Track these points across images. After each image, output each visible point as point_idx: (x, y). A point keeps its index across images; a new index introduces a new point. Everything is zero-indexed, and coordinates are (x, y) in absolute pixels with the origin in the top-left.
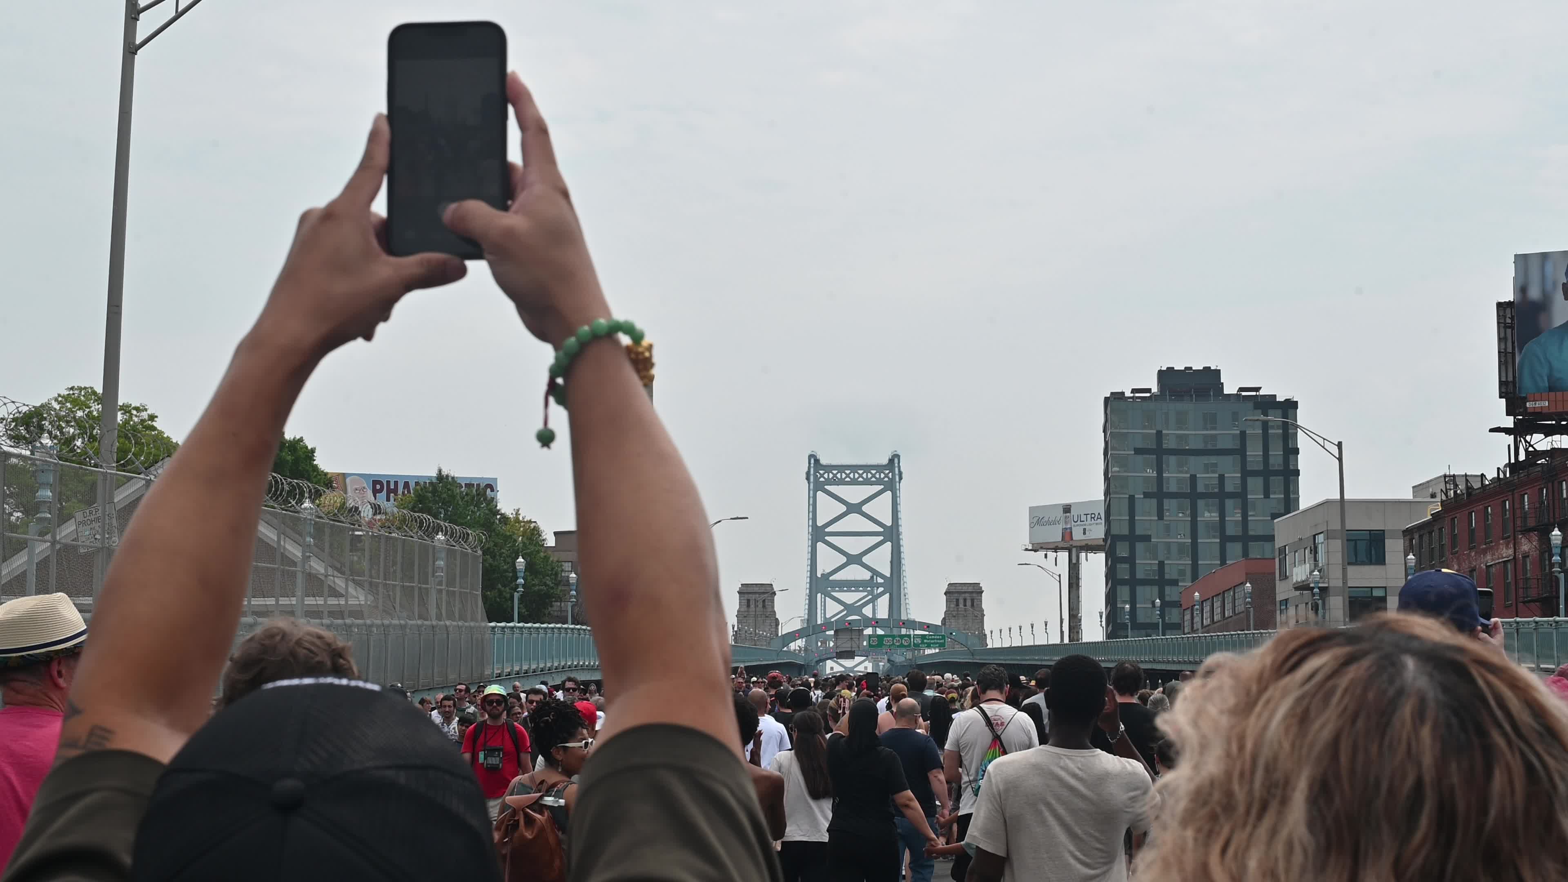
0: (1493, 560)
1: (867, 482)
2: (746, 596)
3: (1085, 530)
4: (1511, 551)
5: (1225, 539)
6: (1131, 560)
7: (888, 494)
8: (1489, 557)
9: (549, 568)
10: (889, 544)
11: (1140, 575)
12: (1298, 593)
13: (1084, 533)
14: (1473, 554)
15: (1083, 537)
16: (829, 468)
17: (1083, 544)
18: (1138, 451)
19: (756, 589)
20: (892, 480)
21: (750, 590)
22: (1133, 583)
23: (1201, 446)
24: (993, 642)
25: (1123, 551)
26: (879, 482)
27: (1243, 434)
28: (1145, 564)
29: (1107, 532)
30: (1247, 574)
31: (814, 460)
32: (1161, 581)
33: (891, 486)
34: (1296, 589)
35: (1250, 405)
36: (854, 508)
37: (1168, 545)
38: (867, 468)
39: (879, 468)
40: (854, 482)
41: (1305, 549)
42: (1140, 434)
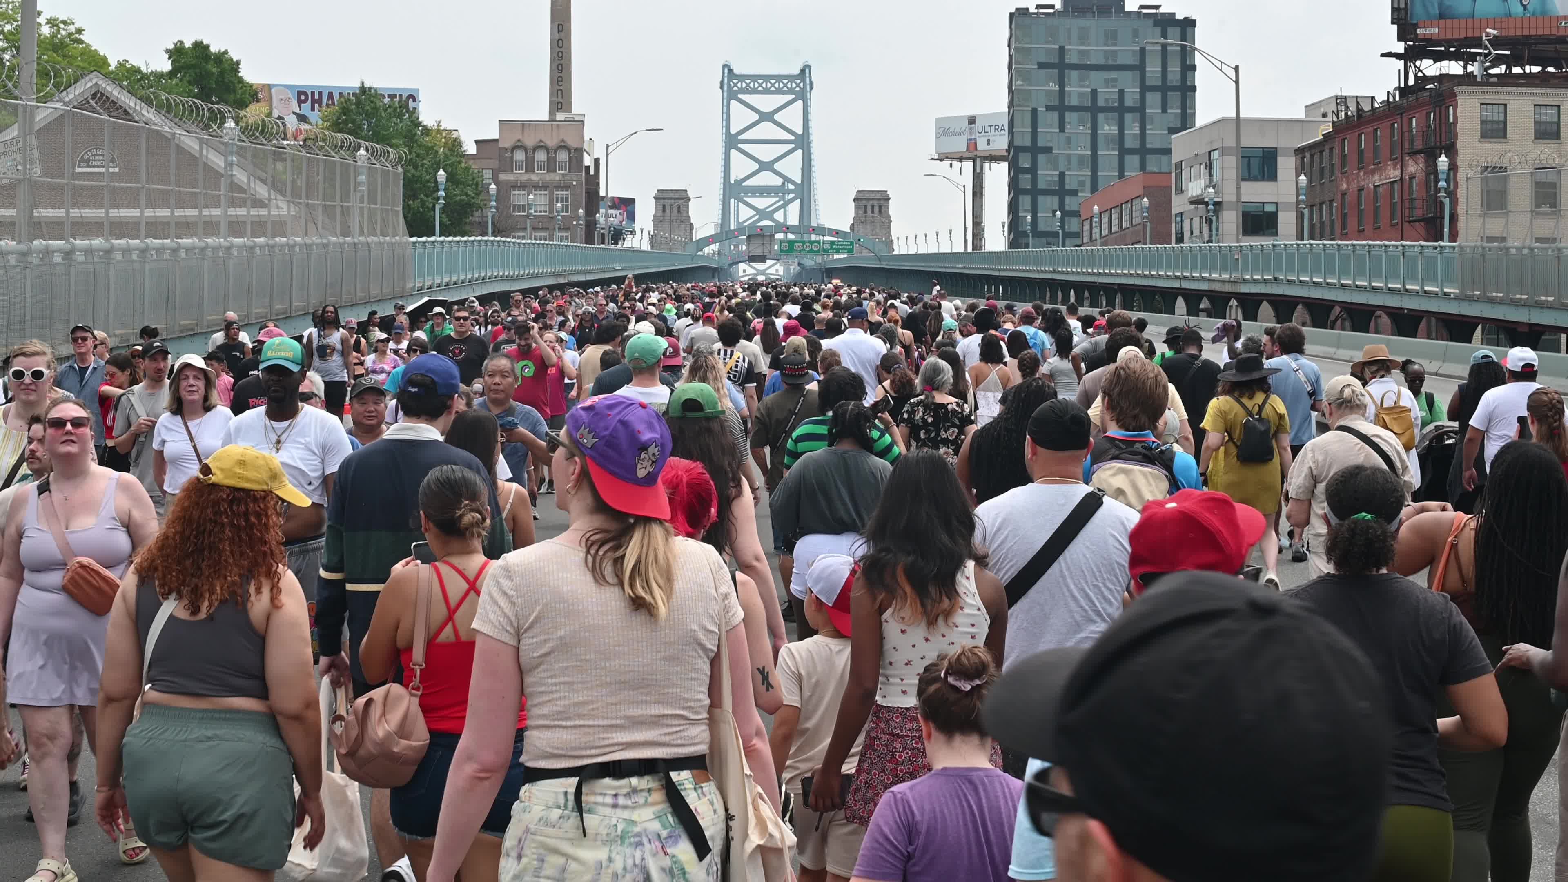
0: (1380, 180)
1: (779, 92)
2: (662, 201)
3: (989, 140)
4: (1398, 172)
5: (1124, 152)
6: (1033, 170)
7: (800, 103)
8: (1377, 177)
9: (470, 178)
10: (800, 152)
11: (1041, 185)
12: (1193, 207)
13: (988, 144)
14: (1362, 174)
15: (986, 148)
16: (742, 78)
17: (987, 154)
18: (1041, 66)
19: (671, 195)
20: (803, 90)
21: (665, 195)
22: (1035, 193)
23: (1102, 61)
24: (900, 249)
25: (1025, 162)
26: (790, 91)
27: (1143, 51)
28: (1046, 175)
29: (1011, 144)
30: (1144, 187)
31: (728, 70)
32: (1061, 191)
33: (802, 96)
34: (1192, 203)
35: (1150, 22)
36: (766, 117)
37: (1069, 156)
38: (779, 78)
39: (791, 78)
40: (767, 92)
41: (1201, 164)
42: (1044, 48)
